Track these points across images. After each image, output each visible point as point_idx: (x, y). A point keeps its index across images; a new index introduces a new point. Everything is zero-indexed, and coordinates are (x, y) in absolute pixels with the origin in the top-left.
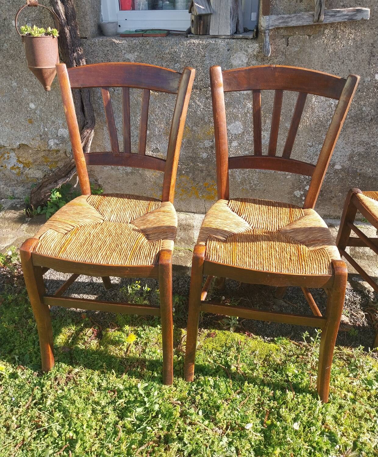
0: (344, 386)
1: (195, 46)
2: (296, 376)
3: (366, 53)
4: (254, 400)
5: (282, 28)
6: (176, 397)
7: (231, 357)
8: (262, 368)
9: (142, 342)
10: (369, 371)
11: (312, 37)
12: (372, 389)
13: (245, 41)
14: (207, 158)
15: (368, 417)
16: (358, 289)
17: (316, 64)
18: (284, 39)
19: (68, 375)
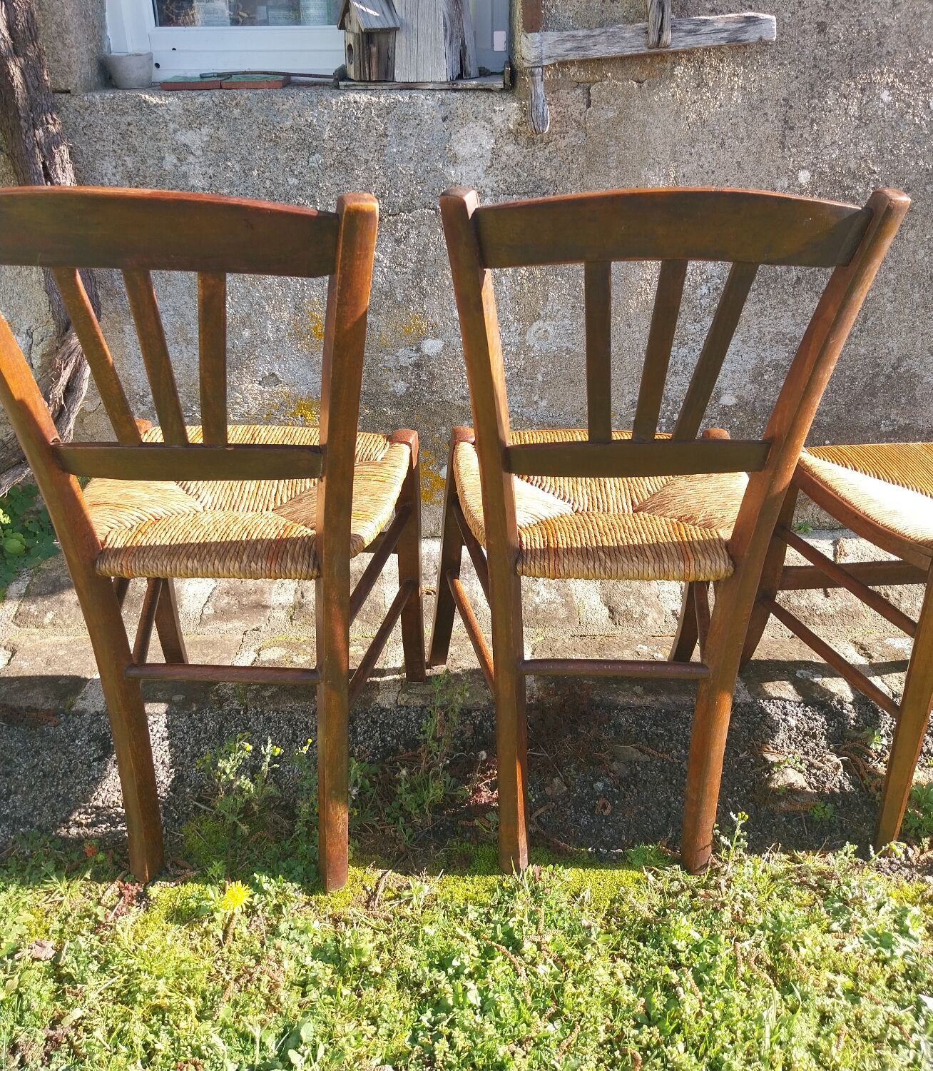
0: (823, 959)
1: (359, 108)
2: (697, 948)
3: (773, 122)
4: (596, 1031)
5: (572, 62)
6: (378, 1053)
7: (518, 917)
8: (607, 937)
9: (267, 905)
10: (878, 908)
11: (645, 85)
12: (893, 957)
13: (485, 95)
14: (408, 394)
15: (897, 1037)
16: (815, 699)
17: (659, 149)
18: (579, 91)
19: (52, 1033)
